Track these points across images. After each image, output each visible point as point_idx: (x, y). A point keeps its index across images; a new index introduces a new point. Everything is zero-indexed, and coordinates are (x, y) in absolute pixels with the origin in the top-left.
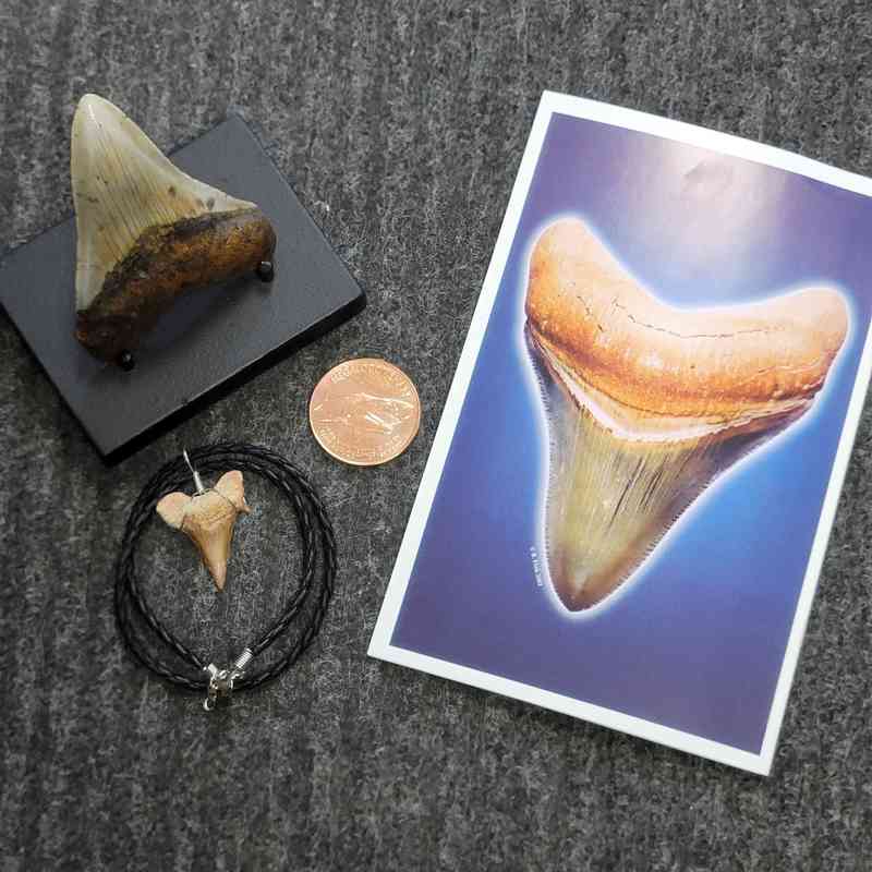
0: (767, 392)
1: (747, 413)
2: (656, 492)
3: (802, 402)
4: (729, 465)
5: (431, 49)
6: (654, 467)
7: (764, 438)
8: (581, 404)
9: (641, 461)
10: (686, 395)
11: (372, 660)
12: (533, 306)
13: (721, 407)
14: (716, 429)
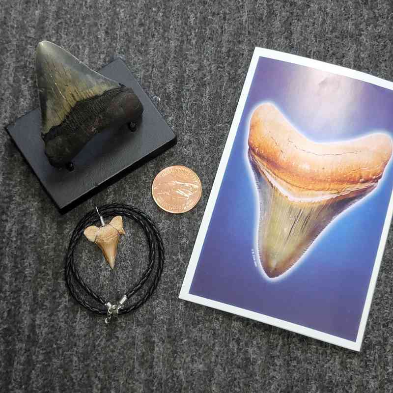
0: (357, 180)
1: (348, 189)
2: (308, 224)
3: (372, 184)
4: (340, 212)
5: (205, 29)
6: (306, 213)
7: (356, 200)
8: (274, 185)
9: (301, 210)
10: (321, 181)
11: (180, 300)
12: (252, 142)
13: (336, 186)
14: (334, 196)
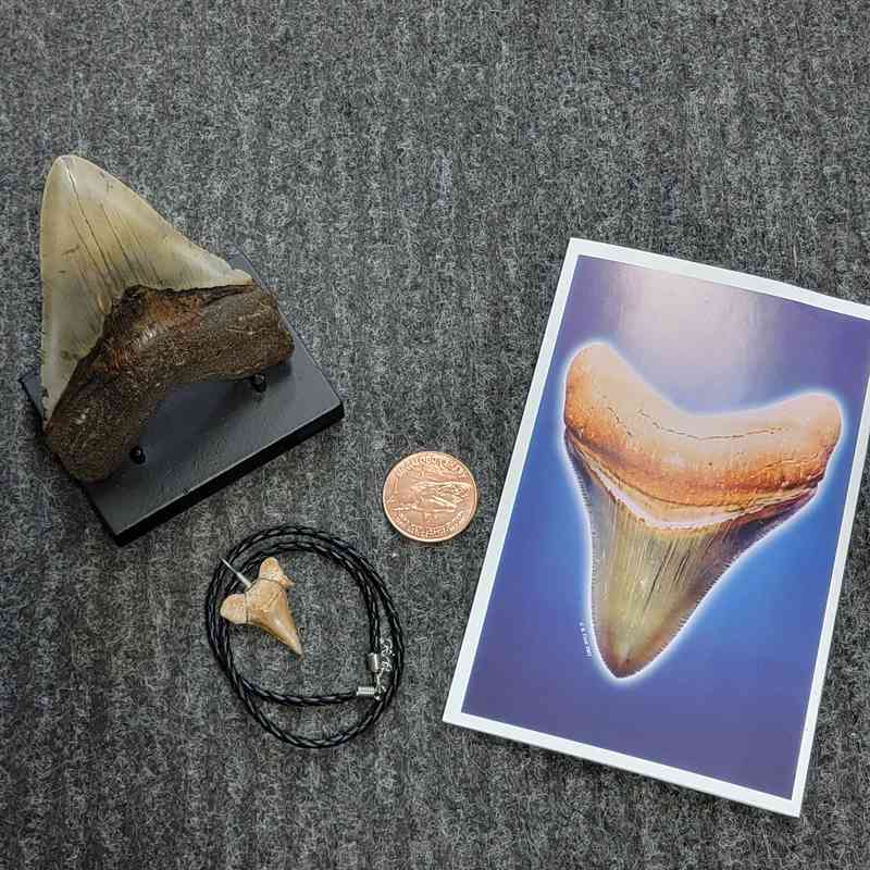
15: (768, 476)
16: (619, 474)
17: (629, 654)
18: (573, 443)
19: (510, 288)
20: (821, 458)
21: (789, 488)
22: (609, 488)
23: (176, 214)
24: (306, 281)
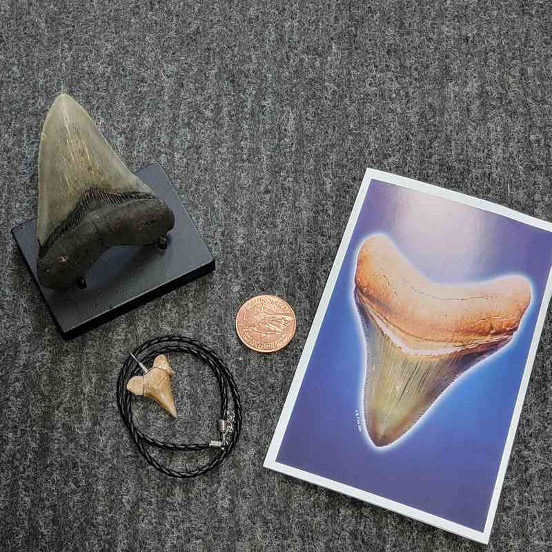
15: (482, 326)
16: (387, 318)
17: (386, 432)
18: (359, 296)
19: (327, 196)
20: (517, 317)
21: (495, 334)
22: (380, 326)
23: (119, 136)
24: (198, 183)
